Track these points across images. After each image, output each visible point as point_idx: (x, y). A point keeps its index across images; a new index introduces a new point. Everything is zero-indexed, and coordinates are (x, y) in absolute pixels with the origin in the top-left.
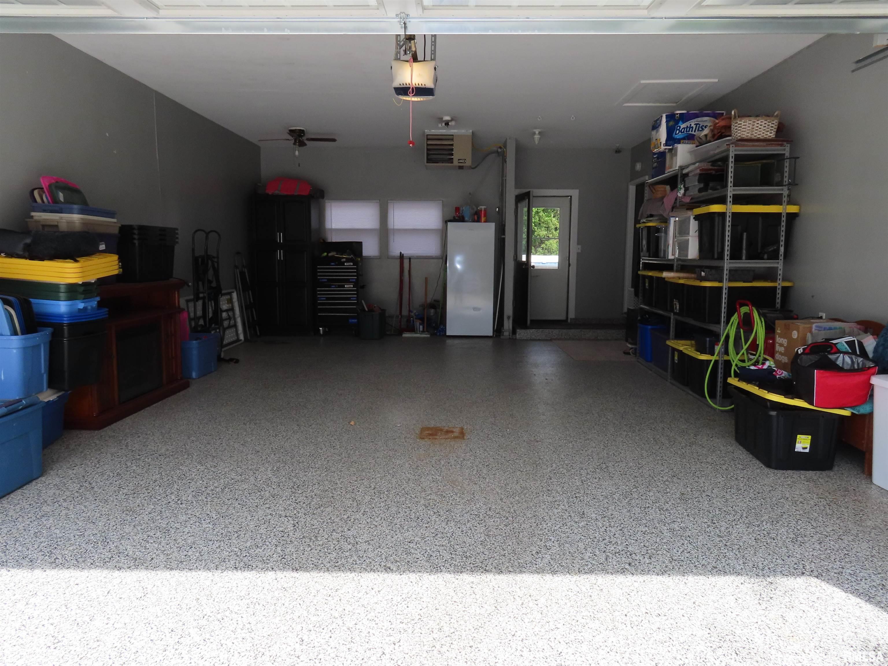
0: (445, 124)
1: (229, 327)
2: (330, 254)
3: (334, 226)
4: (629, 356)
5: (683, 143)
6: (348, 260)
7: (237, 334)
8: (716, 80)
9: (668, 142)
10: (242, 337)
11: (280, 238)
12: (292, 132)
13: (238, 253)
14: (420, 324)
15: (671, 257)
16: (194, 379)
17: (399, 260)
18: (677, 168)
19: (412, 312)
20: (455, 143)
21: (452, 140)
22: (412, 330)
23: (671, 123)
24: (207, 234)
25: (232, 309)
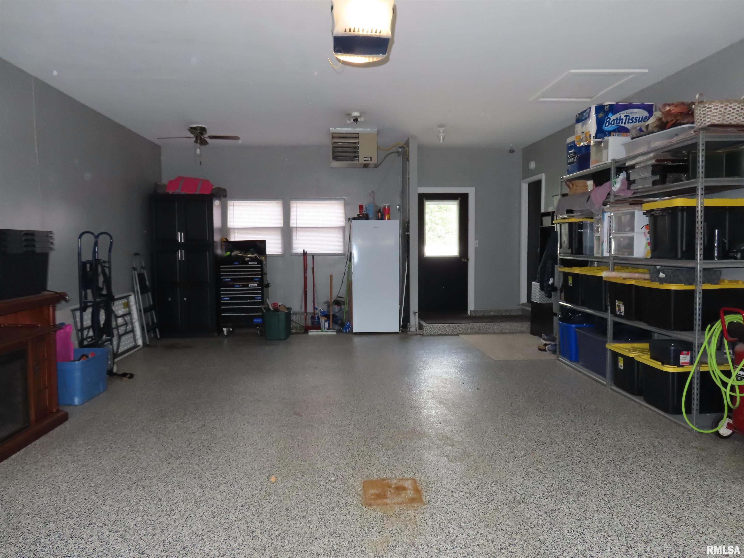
0: (354, 120)
1: (126, 333)
2: (233, 254)
3: (237, 225)
4: (545, 353)
5: (613, 135)
6: (252, 259)
7: (135, 340)
8: (646, 71)
9: (598, 135)
10: (140, 342)
11: (180, 237)
12: (193, 130)
13: (136, 254)
14: (326, 321)
15: (606, 254)
16: (76, 406)
17: (303, 257)
18: (609, 161)
19: (317, 309)
20: (360, 140)
21: (358, 138)
22: (318, 327)
23: (601, 115)
24: (97, 237)
25: (129, 314)
